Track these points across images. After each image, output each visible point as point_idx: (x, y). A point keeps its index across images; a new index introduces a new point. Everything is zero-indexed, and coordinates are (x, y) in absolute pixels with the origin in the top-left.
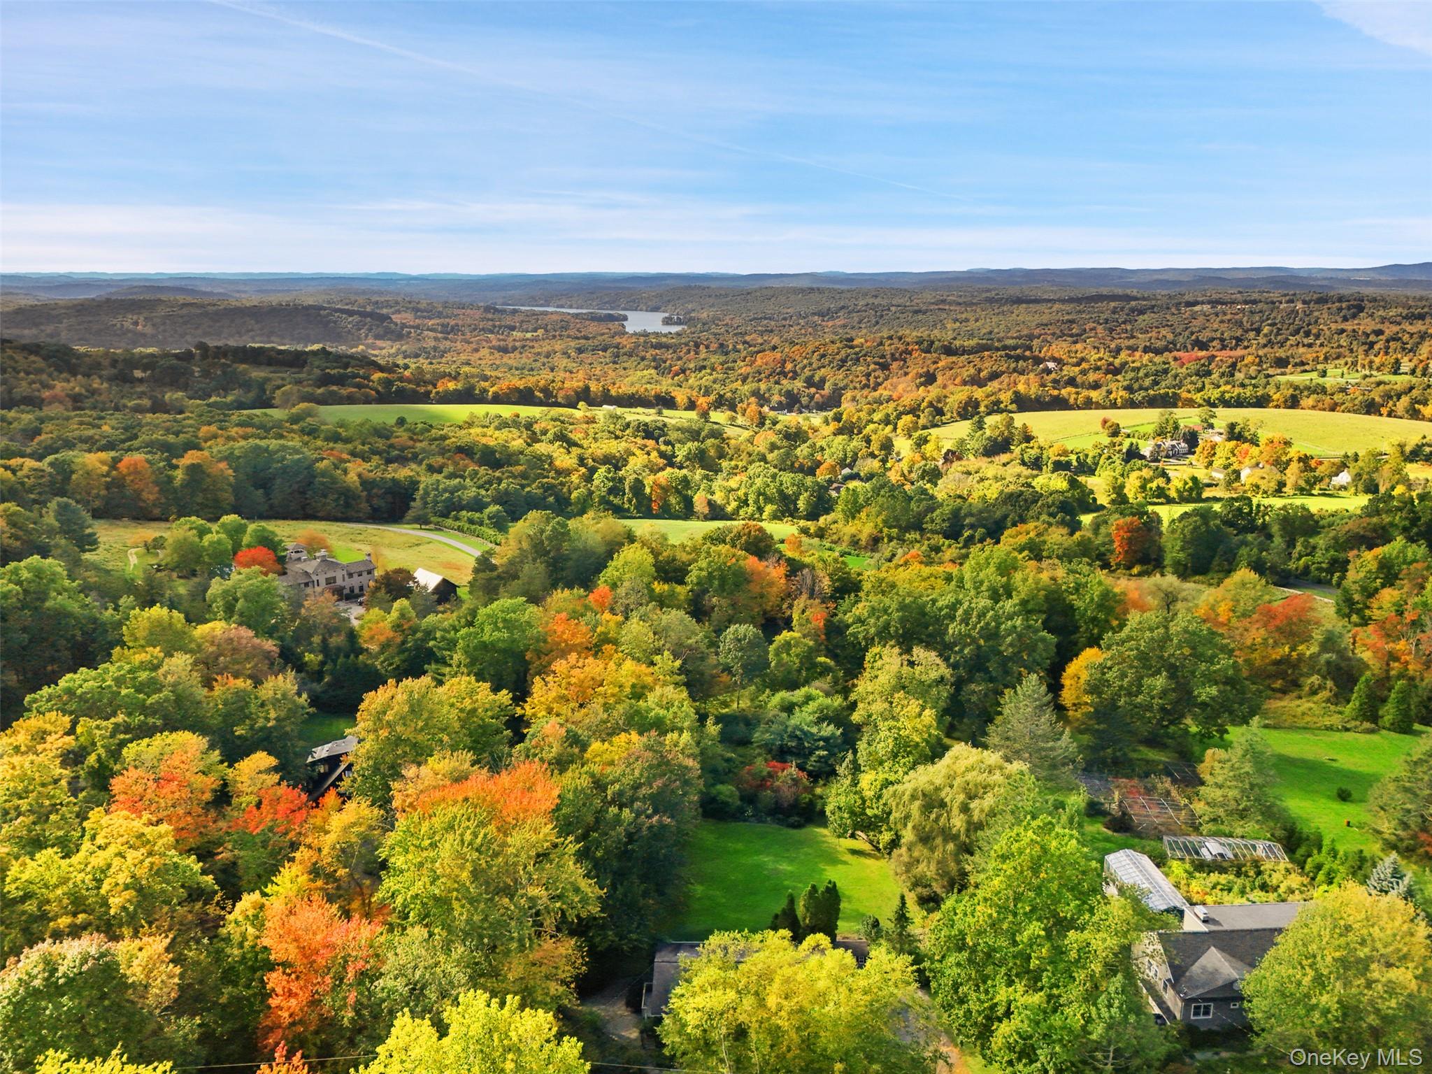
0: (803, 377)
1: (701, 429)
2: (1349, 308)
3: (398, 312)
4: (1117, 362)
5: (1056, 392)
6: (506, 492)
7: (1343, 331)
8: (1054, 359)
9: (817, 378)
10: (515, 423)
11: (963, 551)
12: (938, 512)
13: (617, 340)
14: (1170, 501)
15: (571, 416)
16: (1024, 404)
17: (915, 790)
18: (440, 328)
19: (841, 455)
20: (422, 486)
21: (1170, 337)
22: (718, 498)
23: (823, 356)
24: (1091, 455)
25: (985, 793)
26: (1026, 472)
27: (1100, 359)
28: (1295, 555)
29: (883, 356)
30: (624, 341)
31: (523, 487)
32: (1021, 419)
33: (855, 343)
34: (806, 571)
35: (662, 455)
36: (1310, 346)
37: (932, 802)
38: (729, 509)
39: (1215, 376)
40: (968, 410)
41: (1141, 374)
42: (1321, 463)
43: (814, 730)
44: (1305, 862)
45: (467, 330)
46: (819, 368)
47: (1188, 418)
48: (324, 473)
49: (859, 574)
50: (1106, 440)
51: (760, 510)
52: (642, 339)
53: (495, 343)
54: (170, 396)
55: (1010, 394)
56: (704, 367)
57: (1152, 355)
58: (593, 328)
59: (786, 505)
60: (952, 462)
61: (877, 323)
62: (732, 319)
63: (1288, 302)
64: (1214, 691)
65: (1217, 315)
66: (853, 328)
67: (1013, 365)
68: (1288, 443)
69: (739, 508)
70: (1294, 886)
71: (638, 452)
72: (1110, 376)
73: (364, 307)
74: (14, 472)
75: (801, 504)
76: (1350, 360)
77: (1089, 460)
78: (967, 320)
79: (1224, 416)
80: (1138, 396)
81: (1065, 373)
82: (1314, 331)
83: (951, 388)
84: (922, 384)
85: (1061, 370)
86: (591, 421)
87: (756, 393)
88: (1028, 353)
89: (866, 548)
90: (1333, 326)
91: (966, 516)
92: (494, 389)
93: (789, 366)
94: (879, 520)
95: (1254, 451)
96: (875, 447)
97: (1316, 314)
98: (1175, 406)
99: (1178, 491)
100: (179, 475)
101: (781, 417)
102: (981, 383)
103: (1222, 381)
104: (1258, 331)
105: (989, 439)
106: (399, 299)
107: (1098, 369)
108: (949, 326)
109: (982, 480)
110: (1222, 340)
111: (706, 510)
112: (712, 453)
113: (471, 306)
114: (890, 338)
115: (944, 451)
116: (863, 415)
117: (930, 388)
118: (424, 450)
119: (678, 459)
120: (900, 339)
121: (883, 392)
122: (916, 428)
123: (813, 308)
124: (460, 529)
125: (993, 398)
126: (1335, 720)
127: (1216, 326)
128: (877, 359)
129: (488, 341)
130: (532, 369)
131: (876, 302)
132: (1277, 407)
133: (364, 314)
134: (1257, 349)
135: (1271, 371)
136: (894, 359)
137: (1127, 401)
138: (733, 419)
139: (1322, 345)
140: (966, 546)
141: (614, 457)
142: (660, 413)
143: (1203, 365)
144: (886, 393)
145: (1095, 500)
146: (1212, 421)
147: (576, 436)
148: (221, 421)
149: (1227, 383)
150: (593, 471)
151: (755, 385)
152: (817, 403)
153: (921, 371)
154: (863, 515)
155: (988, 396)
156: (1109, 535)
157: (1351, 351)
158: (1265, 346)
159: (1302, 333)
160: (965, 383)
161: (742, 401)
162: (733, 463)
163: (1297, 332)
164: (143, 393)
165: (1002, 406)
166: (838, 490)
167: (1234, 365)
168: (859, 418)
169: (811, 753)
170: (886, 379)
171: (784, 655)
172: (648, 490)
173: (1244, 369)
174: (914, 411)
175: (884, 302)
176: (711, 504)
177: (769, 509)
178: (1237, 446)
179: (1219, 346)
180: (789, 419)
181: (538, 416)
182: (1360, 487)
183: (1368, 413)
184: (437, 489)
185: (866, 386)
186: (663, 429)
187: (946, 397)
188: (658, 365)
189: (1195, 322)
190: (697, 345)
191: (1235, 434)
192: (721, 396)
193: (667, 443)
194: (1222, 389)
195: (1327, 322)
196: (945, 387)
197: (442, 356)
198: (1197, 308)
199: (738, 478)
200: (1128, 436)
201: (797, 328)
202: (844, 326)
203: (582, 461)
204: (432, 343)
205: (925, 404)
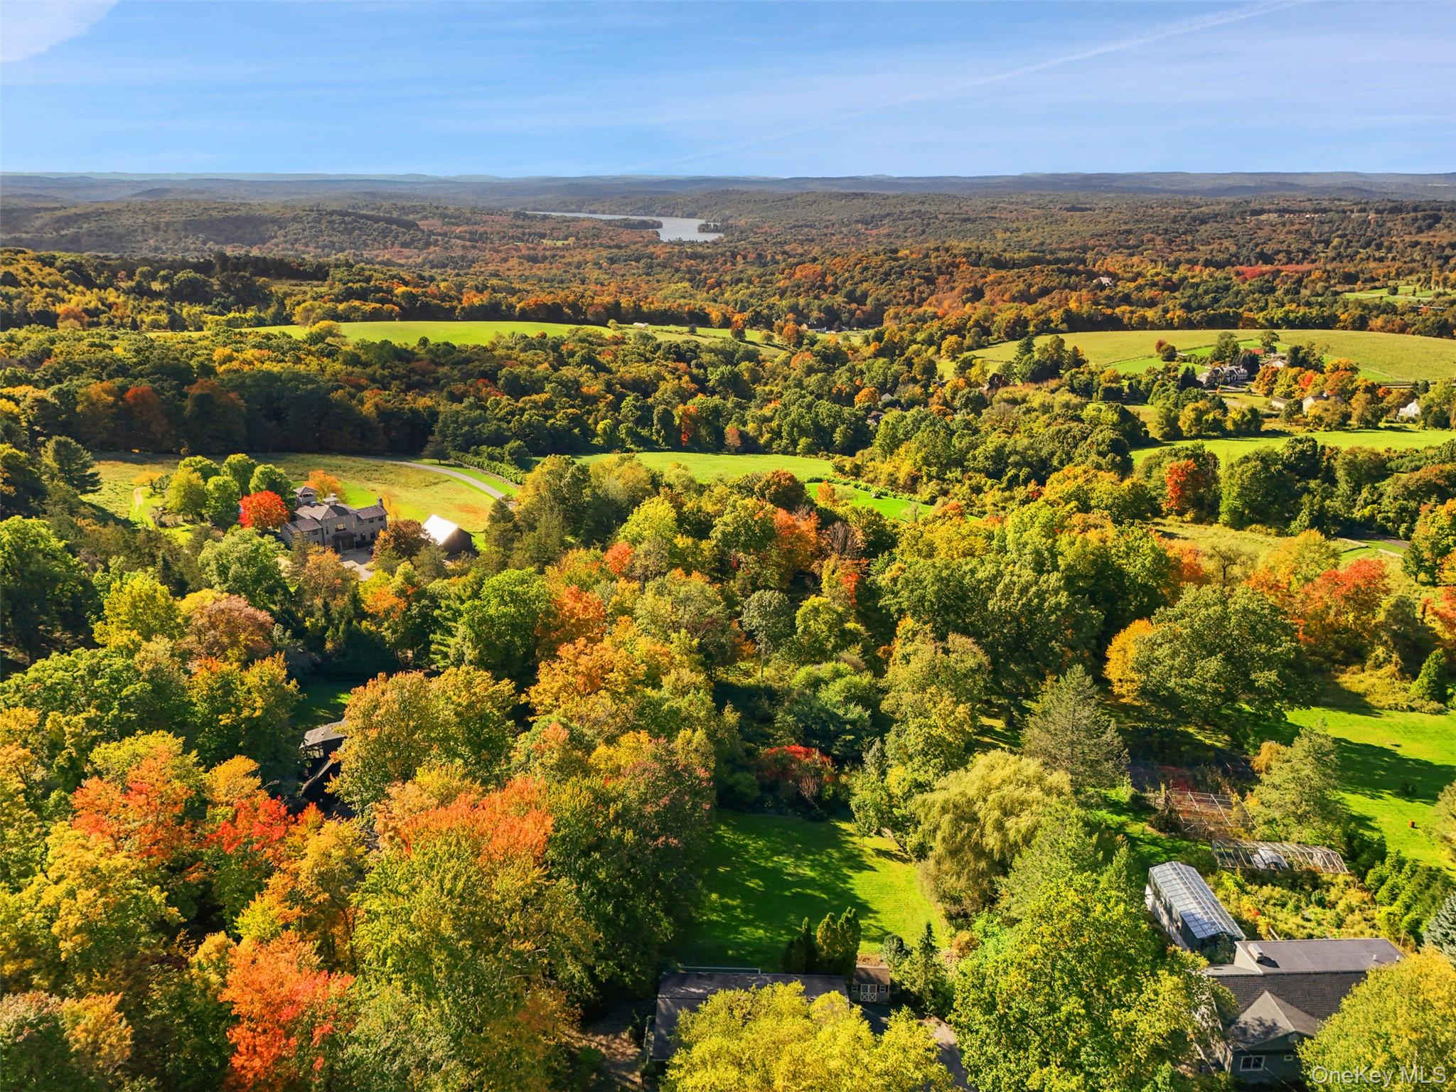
0: (844, 291)
1: (735, 351)
2: (1424, 219)
3: (426, 218)
4: (1175, 277)
5: (1109, 311)
6: (529, 424)
7: (1417, 244)
8: (1108, 274)
9: (858, 293)
10: (541, 343)
11: (1007, 494)
12: (981, 449)
13: (651, 249)
14: (1226, 435)
15: (600, 336)
16: (1076, 323)
17: (946, 801)
18: (468, 236)
19: (881, 379)
20: (441, 418)
21: (1233, 249)
22: (751, 428)
23: (866, 269)
24: (1144, 381)
25: (1023, 810)
26: (1075, 400)
27: (1158, 274)
28: (1360, 502)
29: (928, 270)
30: (657, 250)
31: (547, 418)
32: (1072, 341)
33: (900, 254)
34: (837, 525)
35: (694, 379)
36: (1381, 260)
37: (965, 815)
38: (762, 441)
39: (1279, 293)
40: (1017, 330)
41: (1200, 291)
42: (1389, 392)
43: (841, 712)
44: (1366, 873)
45: (495, 238)
46: (861, 282)
47: (1250, 340)
48: (338, 404)
49: (895, 526)
50: (1160, 365)
51: (794, 443)
52: (677, 249)
53: (525, 252)
54: (188, 310)
55: (1061, 311)
56: (740, 280)
57: (1212, 269)
58: (626, 236)
59: (821, 438)
60: (997, 387)
61: (924, 232)
62: (771, 227)
63: (1360, 211)
64: (1273, 676)
65: (1284, 225)
66: (898, 237)
67: (1065, 280)
68: (1354, 370)
69: (772, 440)
70: (1354, 903)
71: (668, 377)
72: (1166, 293)
73: (390, 212)
74: (17, 403)
75: (837, 437)
76: (1423, 276)
77: (1142, 387)
78: (1018, 230)
79: (1288, 339)
80: (1197, 316)
81: (1119, 289)
82: (1386, 244)
83: (999, 304)
84: (968, 300)
85: (1116, 286)
86: (619, 341)
87: (794, 309)
88: (1081, 267)
89: (904, 487)
90: (1407, 238)
91: (1010, 453)
92: (521, 304)
93: (830, 280)
94: (919, 457)
95: (1319, 378)
96: (916, 372)
97: (1389, 224)
98: (1236, 327)
99: (1235, 422)
100: (188, 404)
101: (820, 336)
102: (1031, 300)
103: (1286, 299)
104: (1327, 243)
105: (1037, 362)
106: (427, 204)
107: (1154, 284)
108: (999, 236)
109: (1028, 411)
110: (1288, 253)
111: (738, 443)
112: (746, 376)
113: (500, 212)
114: (937, 249)
115: (989, 375)
116: (905, 334)
117: (977, 304)
118: (446, 376)
119: (711, 383)
120: (947, 250)
121: (927, 309)
122: (961, 350)
123: (857, 215)
124: (480, 466)
125: (1042, 317)
126: (1401, 699)
127: (1282, 237)
128: (922, 273)
129: (518, 249)
130: (562, 282)
131: (924, 208)
132: (1345, 328)
133: (390, 221)
134: (1325, 264)
135: (1338, 288)
136: (940, 273)
137: (1184, 320)
138: (769, 338)
139: (1394, 259)
140: (1009, 487)
141: (644, 381)
142: (693, 332)
143: (1267, 281)
144: (930, 310)
145: (1147, 433)
146: (1275, 344)
147: (605, 359)
148: (236, 343)
149: (1292, 301)
150: (621, 398)
151: (793, 300)
152: (858, 320)
153: (968, 286)
154: (902, 450)
155: (1038, 314)
156: (1160, 479)
157: (1425, 266)
158: (1334, 259)
159: (1373, 246)
160: (1013, 299)
161: (779, 317)
162: (767, 388)
163: (1368, 245)
164: (162, 307)
165: (1052, 325)
166: (877, 418)
167: (1300, 281)
168: (902, 337)
169: (836, 736)
170: (931, 294)
171: (812, 622)
172: (677, 421)
173: (1310, 286)
174: (959, 330)
175: (932, 209)
176: (743, 436)
177: (803, 442)
178: (1301, 372)
179: (1285, 260)
180: (828, 337)
181: (565, 335)
182: (1429, 421)
183: (1440, 335)
184: (456, 422)
185: (910, 302)
186: (695, 350)
187: (994, 315)
188: (694, 279)
189: (1260, 233)
190: (734, 256)
191: (1299, 359)
192: (758, 313)
193: (699, 366)
194: (1286, 308)
195: (1400, 234)
196: (993, 303)
197: (470, 266)
198: (1263, 217)
199: (772, 406)
200: (1185, 361)
201: (839, 237)
202: (889, 235)
203: (609, 387)
204: (461, 253)
205: (971, 323)
